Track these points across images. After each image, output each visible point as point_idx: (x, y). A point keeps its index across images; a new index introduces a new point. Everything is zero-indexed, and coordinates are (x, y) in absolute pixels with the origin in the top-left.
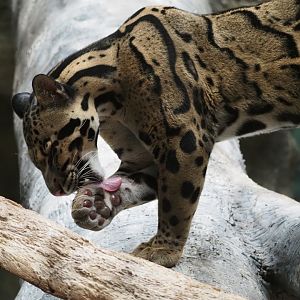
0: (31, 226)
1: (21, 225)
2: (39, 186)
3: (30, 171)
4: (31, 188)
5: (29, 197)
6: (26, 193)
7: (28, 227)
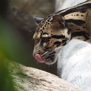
0: (62, 86)
1: (58, 86)
2: (66, 69)
3: (62, 62)
4: (62, 70)
5: (61, 74)
6: (60, 72)
7: (61, 86)
